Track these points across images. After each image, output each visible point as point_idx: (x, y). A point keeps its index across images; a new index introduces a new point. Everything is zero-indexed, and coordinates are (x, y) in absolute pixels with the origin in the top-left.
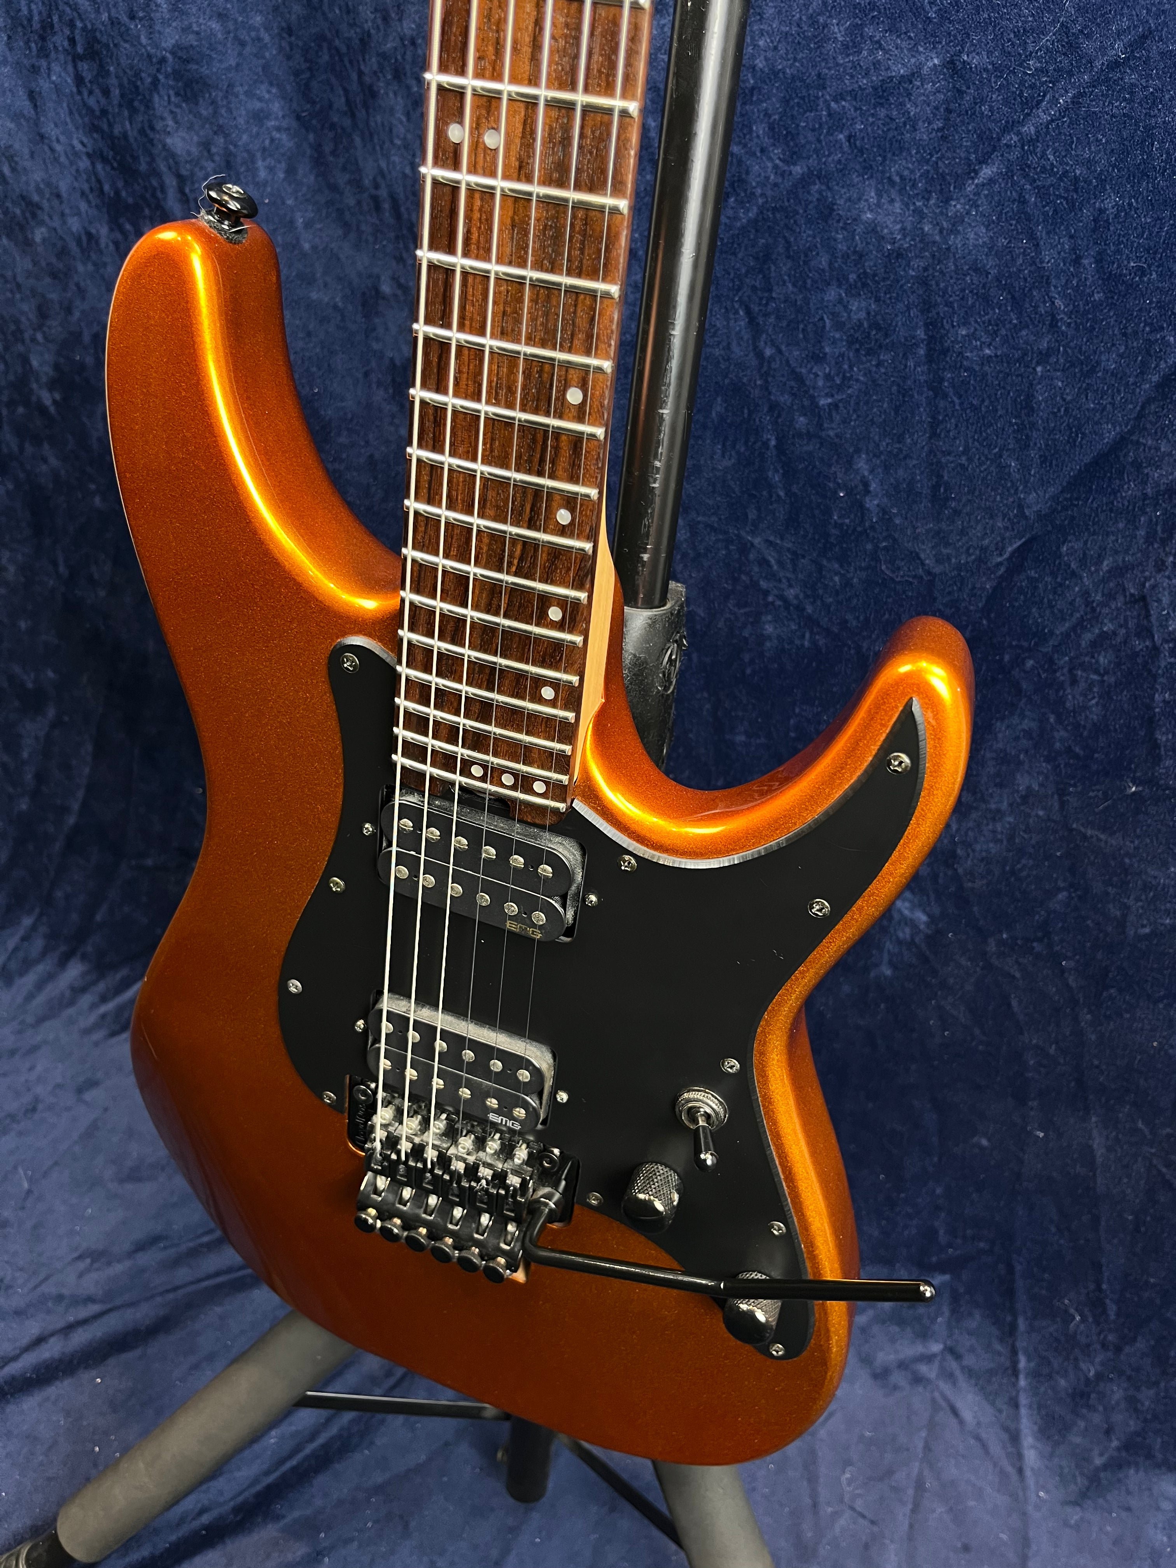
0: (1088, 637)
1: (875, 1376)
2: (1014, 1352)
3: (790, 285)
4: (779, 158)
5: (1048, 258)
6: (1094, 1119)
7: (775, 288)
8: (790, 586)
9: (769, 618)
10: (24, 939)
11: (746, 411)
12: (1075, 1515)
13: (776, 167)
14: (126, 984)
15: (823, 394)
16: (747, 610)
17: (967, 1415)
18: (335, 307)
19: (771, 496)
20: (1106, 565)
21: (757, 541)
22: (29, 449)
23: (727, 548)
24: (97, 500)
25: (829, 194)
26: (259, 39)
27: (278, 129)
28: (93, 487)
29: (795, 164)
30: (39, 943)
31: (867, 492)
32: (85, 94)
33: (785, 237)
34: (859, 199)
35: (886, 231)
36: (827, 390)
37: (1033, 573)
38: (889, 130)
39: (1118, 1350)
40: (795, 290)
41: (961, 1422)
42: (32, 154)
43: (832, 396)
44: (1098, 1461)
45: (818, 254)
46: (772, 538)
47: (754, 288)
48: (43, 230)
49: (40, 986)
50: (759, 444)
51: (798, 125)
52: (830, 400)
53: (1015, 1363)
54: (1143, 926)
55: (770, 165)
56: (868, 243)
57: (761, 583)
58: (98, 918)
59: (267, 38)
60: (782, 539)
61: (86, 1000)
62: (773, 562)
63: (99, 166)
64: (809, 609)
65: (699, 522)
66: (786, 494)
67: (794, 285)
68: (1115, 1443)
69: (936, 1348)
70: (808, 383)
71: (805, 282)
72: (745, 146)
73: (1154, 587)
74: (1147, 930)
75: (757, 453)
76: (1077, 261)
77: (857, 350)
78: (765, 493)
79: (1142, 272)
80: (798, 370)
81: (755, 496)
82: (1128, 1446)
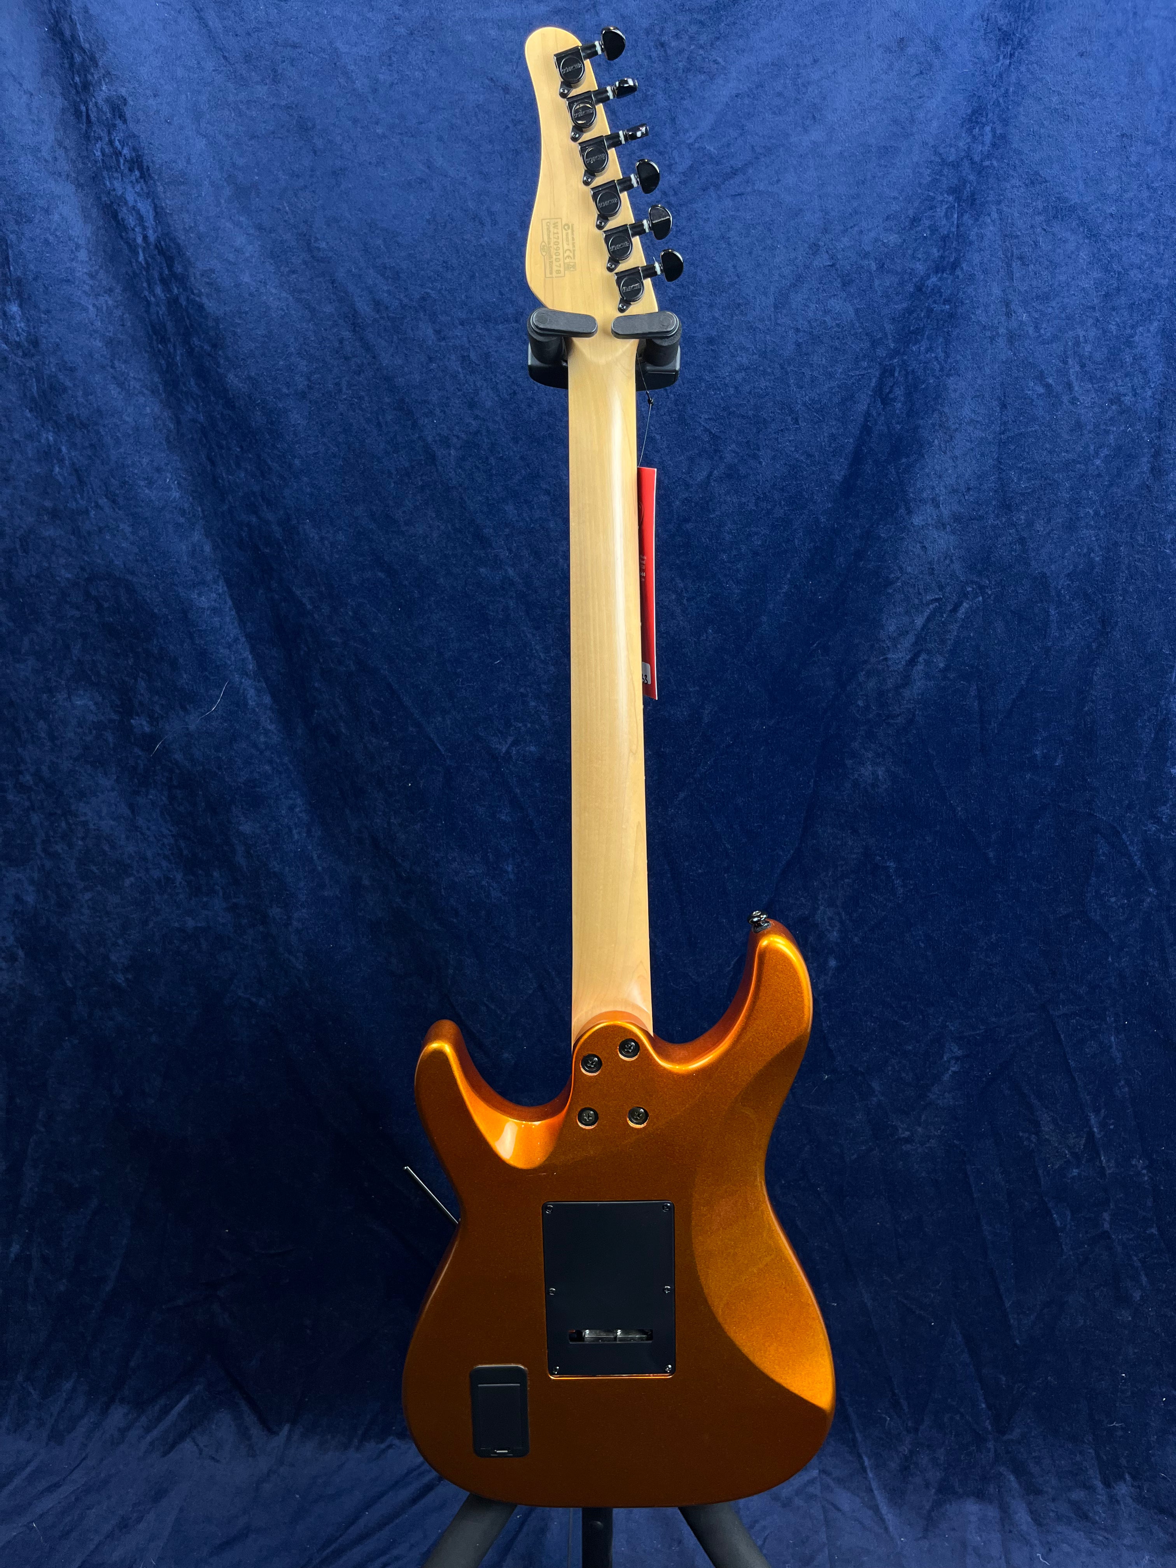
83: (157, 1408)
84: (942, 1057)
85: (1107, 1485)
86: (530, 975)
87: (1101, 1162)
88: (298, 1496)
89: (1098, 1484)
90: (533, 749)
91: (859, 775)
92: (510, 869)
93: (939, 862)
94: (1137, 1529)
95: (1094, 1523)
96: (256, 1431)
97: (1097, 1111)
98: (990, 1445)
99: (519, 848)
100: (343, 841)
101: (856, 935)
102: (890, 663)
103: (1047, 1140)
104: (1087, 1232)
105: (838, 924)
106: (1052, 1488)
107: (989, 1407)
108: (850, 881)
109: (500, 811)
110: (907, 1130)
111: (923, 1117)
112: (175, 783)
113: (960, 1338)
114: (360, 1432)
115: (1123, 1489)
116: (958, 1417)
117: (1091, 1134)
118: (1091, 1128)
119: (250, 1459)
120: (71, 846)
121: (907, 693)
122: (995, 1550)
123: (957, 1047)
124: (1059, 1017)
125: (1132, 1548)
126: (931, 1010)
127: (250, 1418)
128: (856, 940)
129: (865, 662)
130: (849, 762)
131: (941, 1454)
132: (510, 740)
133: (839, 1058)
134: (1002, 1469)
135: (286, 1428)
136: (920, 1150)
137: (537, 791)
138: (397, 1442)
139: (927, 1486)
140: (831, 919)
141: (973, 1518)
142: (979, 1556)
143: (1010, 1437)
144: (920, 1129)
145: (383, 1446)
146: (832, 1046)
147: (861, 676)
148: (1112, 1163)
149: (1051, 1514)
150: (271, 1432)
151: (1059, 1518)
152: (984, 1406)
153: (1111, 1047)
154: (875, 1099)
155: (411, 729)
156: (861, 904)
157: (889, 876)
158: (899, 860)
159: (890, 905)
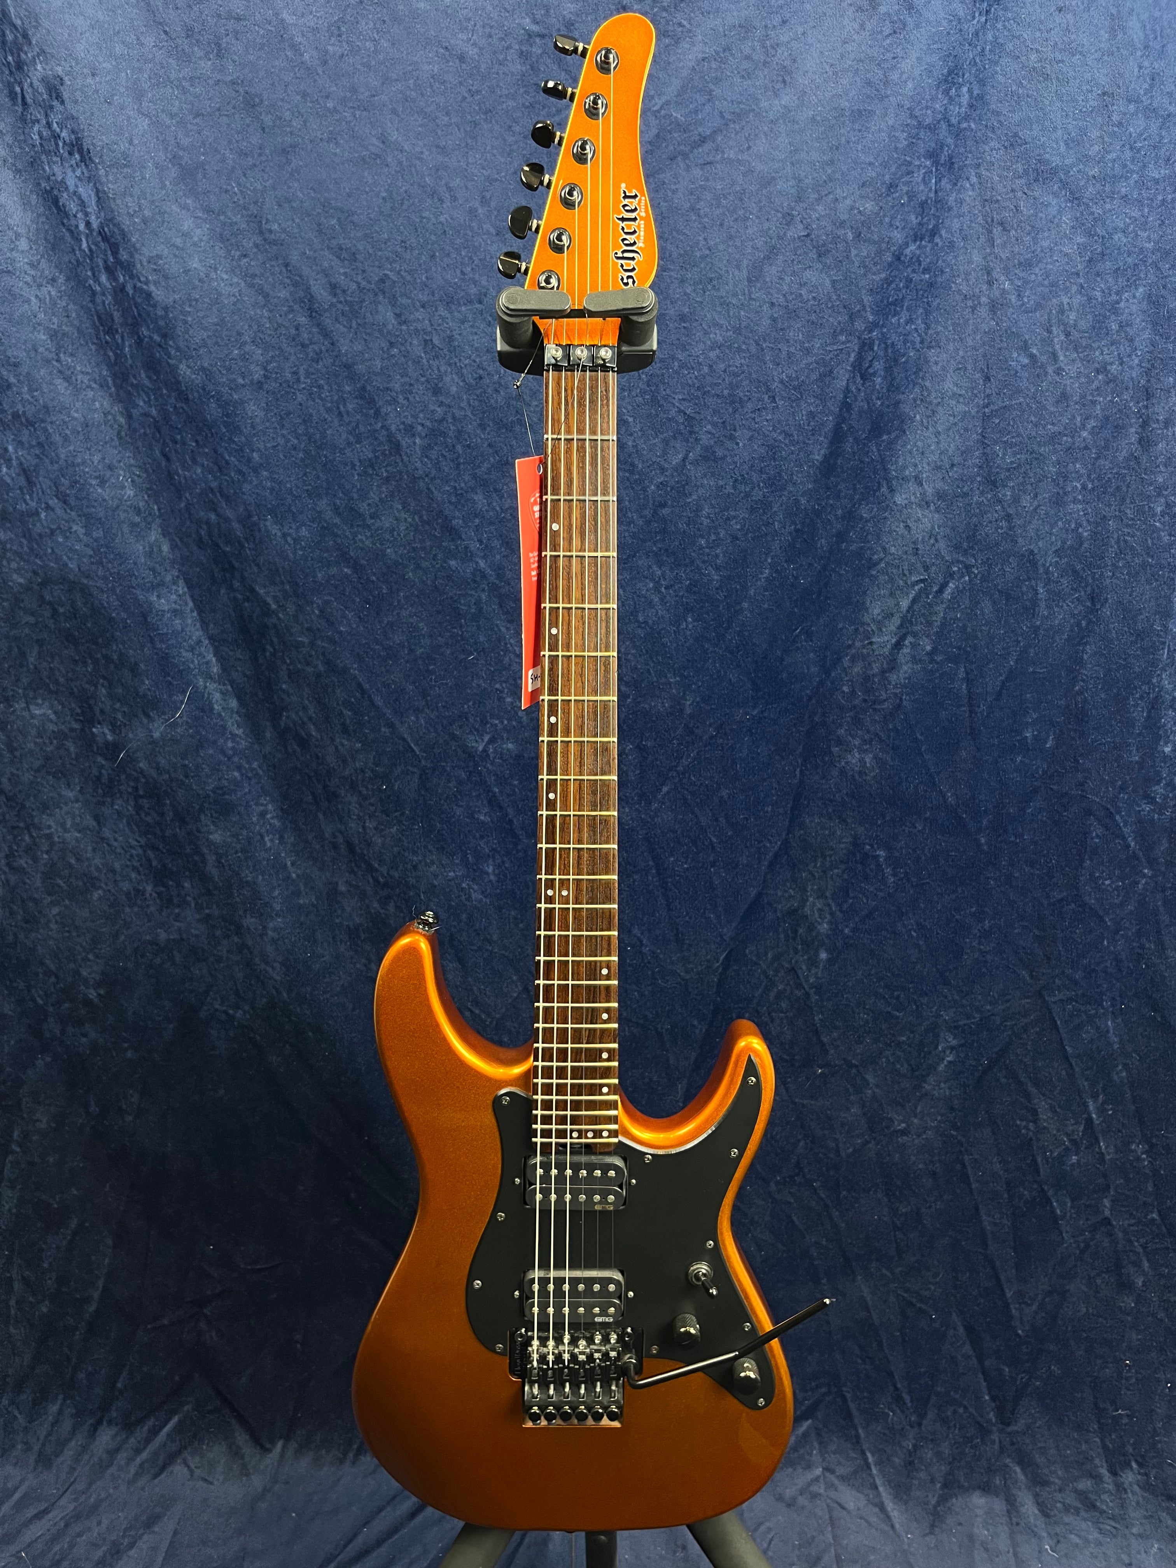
0: (772, 995)
1: (789, 1506)
2: (863, 1453)
5: (704, 821)
6: (859, 1278)
10: (53, 1424)
12: (931, 1540)
14: (154, 1432)
17: (851, 1506)
18: (313, 905)
20: (770, 955)
22: (70, 1030)
24: (129, 1054)
26: (257, 774)
27: (272, 818)
28: (126, 1045)
30: (66, 1425)
31: (642, 945)
32: (143, 815)
37: (735, 967)
39: (920, 1425)
41: (849, 1512)
42: (94, 850)
44: (933, 1501)
48: (100, 892)
49: (77, 1459)
53: (866, 1460)
54: (848, 1148)
58: (119, 1385)
59: (261, 772)
61: (122, 1457)
63: (150, 854)
68: (939, 1485)
69: (818, 1471)
73: (797, 962)
74: (851, 1150)
76: (717, 820)
79: (747, 819)
82: (945, 1486)
83: (146, 1428)
84: (937, 1047)
85: (1114, 1473)
86: (515, 978)
87: (1100, 1147)
88: (294, 1515)
89: (1104, 1471)
90: (510, 746)
91: (847, 763)
92: (490, 869)
93: (929, 849)
94: (1146, 1517)
95: (1102, 1512)
96: (248, 1450)
97: (1095, 1097)
98: (995, 1437)
99: (499, 849)
100: (317, 847)
101: (847, 926)
102: (875, 647)
103: (1045, 1128)
104: (1087, 1219)
105: (828, 916)
106: (1059, 1478)
107: (993, 1399)
108: (840, 871)
109: (478, 811)
110: (903, 1122)
111: (919, 1109)
112: (141, 792)
113: (961, 1330)
114: (355, 1447)
115: (1129, 1477)
116: (961, 1410)
117: (1089, 1120)
118: (1089, 1114)
119: (244, 1478)
120: (35, 859)
121: (893, 677)
122: (1003, 1543)
123: (952, 1037)
124: (1055, 1003)
125: (1140, 1536)
126: (925, 1000)
127: (241, 1438)
128: (847, 931)
129: (849, 647)
130: (835, 750)
131: (945, 1448)
132: (487, 738)
133: (832, 1052)
134: (1008, 1461)
135: (280, 1444)
136: (916, 1141)
139: (933, 1481)
140: (820, 910)
141: (980, 1512)
142: (987, 1550)
143: (1015, 1428)
144: (916, 1121)
146: (825, 1039)
147: (846, 661)
148: (1112, 1149)
149: (1058, 1505)
150: (266, 1450)
151: (1067, 1509)
152: (987, 1398)
153: (1108, 1032)
154: (869, 1092)
155: (383, 729)
156: (851, 895)
157: (879, 866)
158: (889, 849)
159: (881, 894)
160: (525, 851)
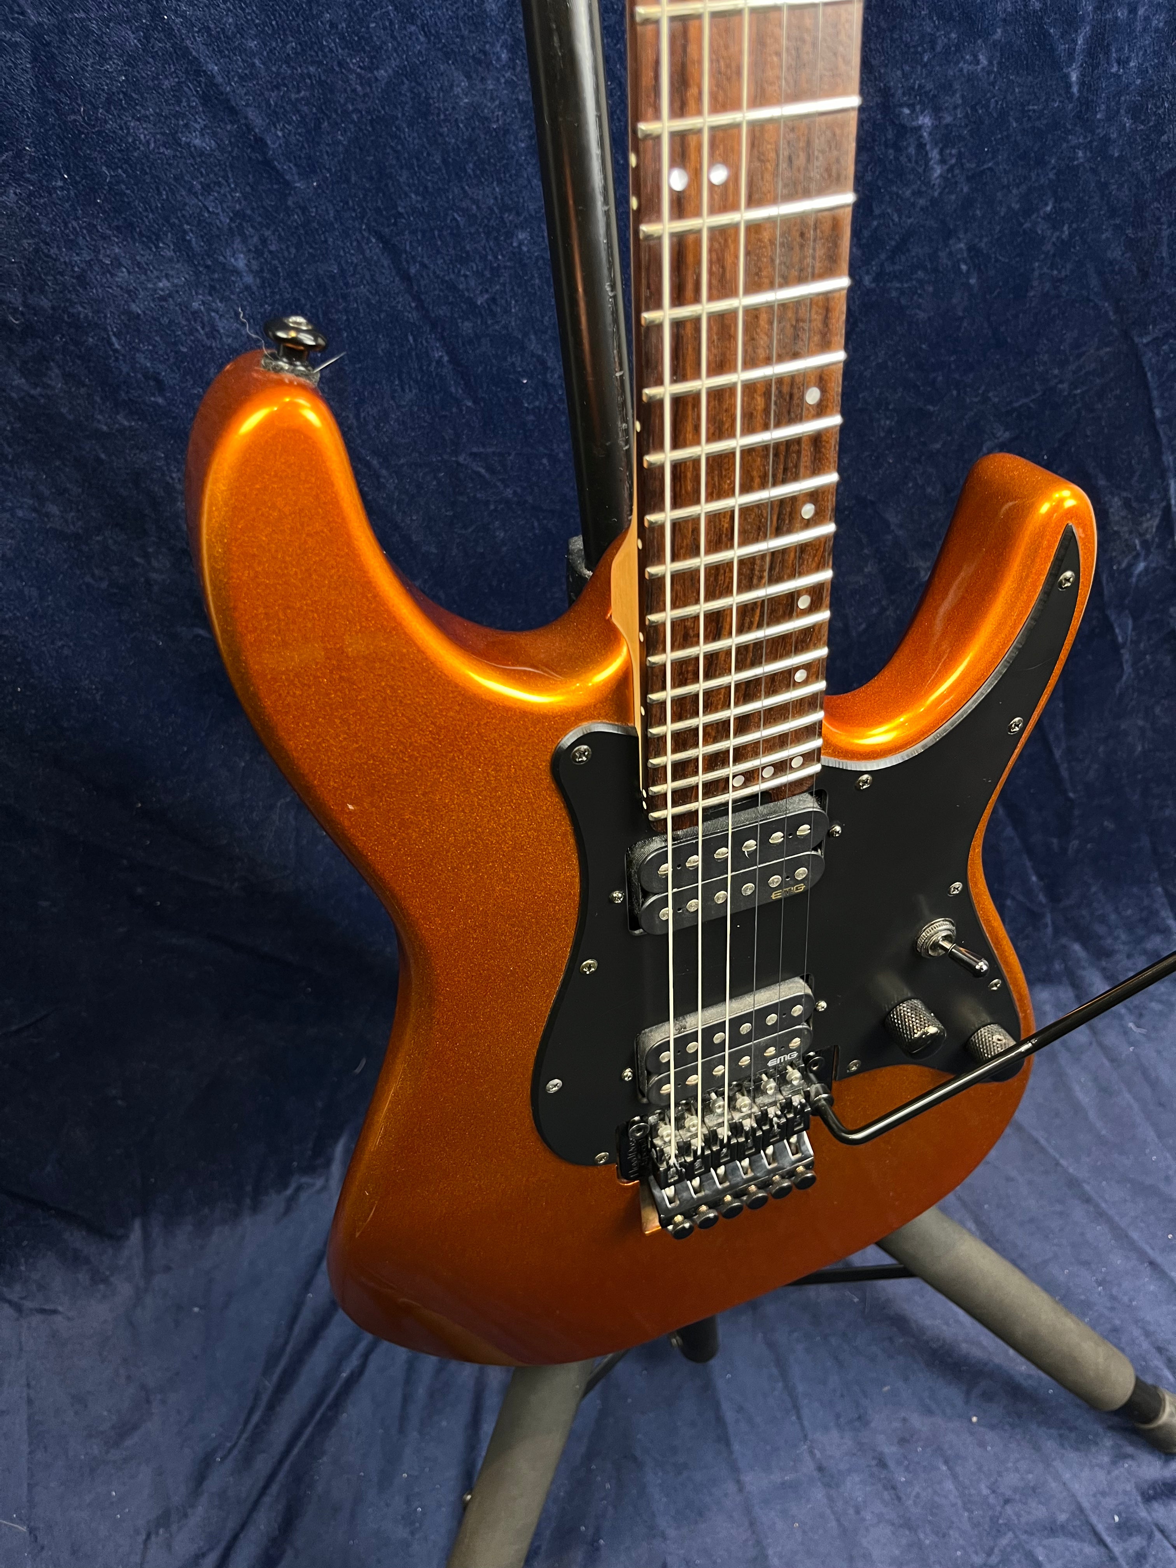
3: (413, 196)
4: (360, 67)
7: (399, 202)
8: (507, 486)
9: (497, 523)
11: (411, 338)
13: (359, 76)
15: (478, 292)
16: (473, 527)
19: (461, 410)
21: (461, 459)
23: (435, 478)
25: (421, 89)
29: (377, 68)
31: (546, 368)
33: (391, 147)
34: (452, 86)
35: (486, 111)
36: (480, 288)
38: (458, 8)
40: (419, 198)
43: (487, 291)
45: (428, 154)
46: (475, 450)
47: (378, 210)
50: (434, 364)
51: (368, 27)
52: (486, 296)
54: (860, 624)
55: (353, 77)
56: (473, 129)
57: (478, 495)
60: (484, 446)
62: (483, 471)
64: (530, 499)
65: (403, 465)
66: (474, 402)
67: (417, 194)
70: (461, 287)
71: (426, 187)
72: (320, 63)
74: (863, 626)
75: (434, 374)
77: (496, 239)
78: (454, 410)
80: (447, 278)
81: (445, 416)
88: (196, 1309)
93: (997, 102)
96: (92, 1248)
98: (1048, 919)
99: (249, 212)
104: (1149, 639)
107: (1041, 877)
109: (186, 125)
114: (249, 1188)
118: (1169, 501)
119: (102, 1287)
123: (1002, 428)
124: (1147, 345)
126: (970, 378)
127: (76, 1238)
134: (1064, 941)
135: (137, 1225)
137: (257, 62)
138: (304, 1180)
141: (1046, 1008)
143: (1069, 902)
145: (289, 1192)
150: (116, 1239)
152: (1034, 878)
154: (889, 537)
156: (877, 212)
157: (921, 146)
158: (937, 111)
159: (922, 202)
160: (304, 209)
